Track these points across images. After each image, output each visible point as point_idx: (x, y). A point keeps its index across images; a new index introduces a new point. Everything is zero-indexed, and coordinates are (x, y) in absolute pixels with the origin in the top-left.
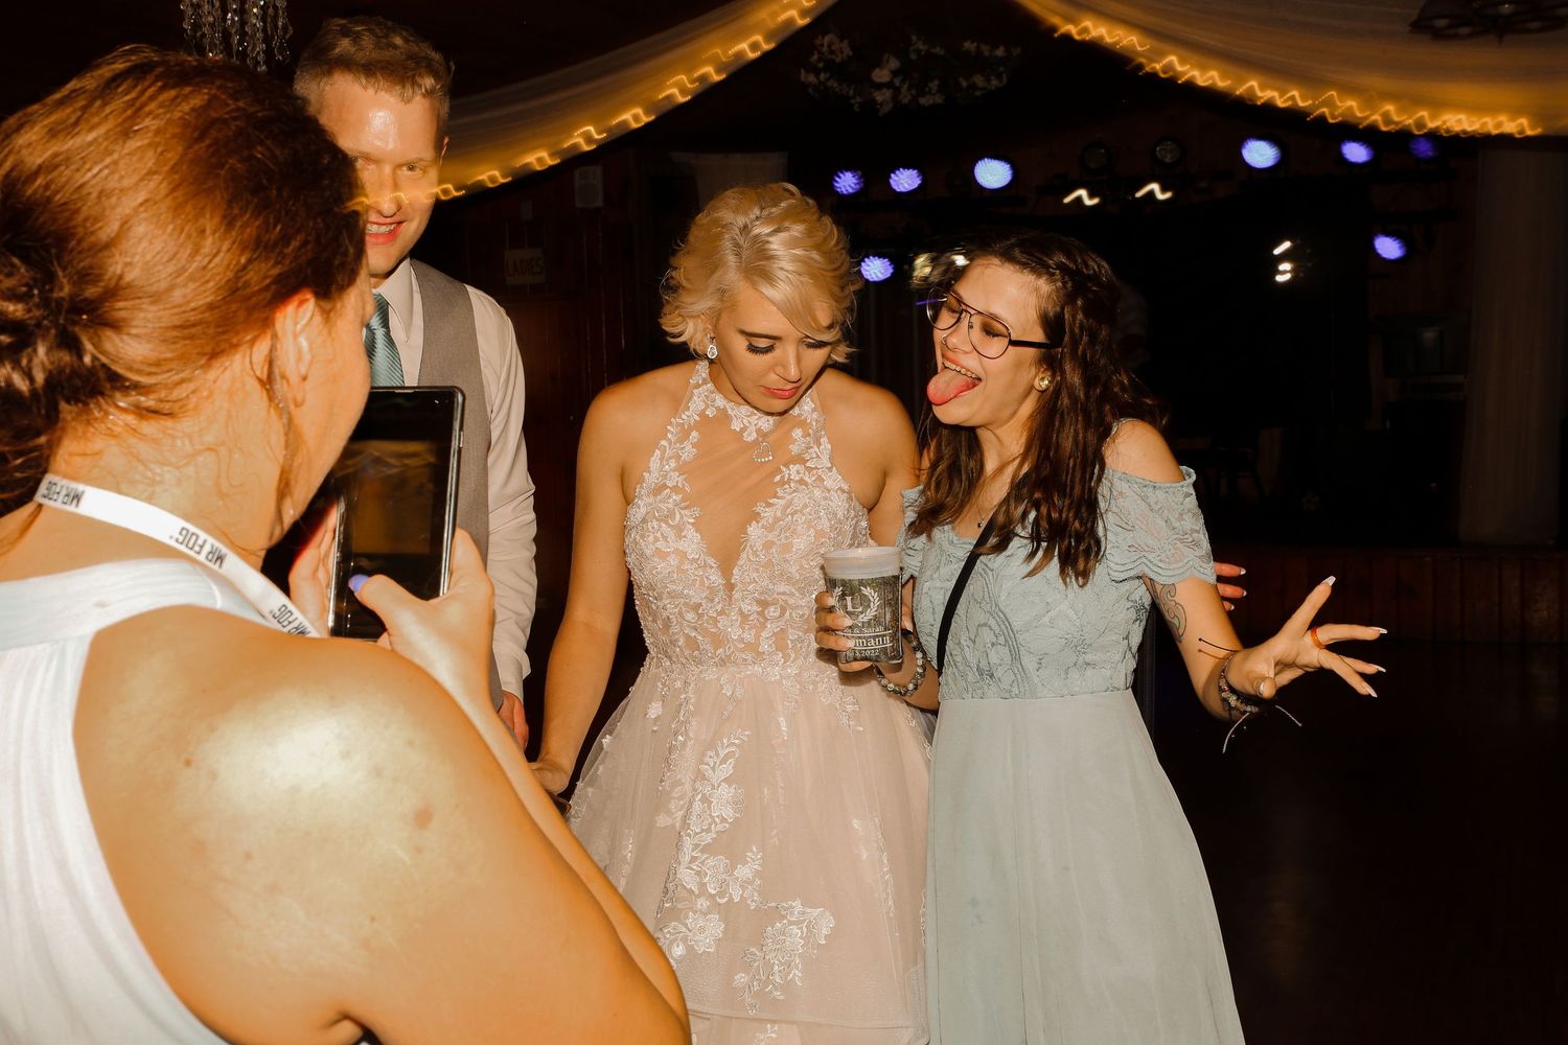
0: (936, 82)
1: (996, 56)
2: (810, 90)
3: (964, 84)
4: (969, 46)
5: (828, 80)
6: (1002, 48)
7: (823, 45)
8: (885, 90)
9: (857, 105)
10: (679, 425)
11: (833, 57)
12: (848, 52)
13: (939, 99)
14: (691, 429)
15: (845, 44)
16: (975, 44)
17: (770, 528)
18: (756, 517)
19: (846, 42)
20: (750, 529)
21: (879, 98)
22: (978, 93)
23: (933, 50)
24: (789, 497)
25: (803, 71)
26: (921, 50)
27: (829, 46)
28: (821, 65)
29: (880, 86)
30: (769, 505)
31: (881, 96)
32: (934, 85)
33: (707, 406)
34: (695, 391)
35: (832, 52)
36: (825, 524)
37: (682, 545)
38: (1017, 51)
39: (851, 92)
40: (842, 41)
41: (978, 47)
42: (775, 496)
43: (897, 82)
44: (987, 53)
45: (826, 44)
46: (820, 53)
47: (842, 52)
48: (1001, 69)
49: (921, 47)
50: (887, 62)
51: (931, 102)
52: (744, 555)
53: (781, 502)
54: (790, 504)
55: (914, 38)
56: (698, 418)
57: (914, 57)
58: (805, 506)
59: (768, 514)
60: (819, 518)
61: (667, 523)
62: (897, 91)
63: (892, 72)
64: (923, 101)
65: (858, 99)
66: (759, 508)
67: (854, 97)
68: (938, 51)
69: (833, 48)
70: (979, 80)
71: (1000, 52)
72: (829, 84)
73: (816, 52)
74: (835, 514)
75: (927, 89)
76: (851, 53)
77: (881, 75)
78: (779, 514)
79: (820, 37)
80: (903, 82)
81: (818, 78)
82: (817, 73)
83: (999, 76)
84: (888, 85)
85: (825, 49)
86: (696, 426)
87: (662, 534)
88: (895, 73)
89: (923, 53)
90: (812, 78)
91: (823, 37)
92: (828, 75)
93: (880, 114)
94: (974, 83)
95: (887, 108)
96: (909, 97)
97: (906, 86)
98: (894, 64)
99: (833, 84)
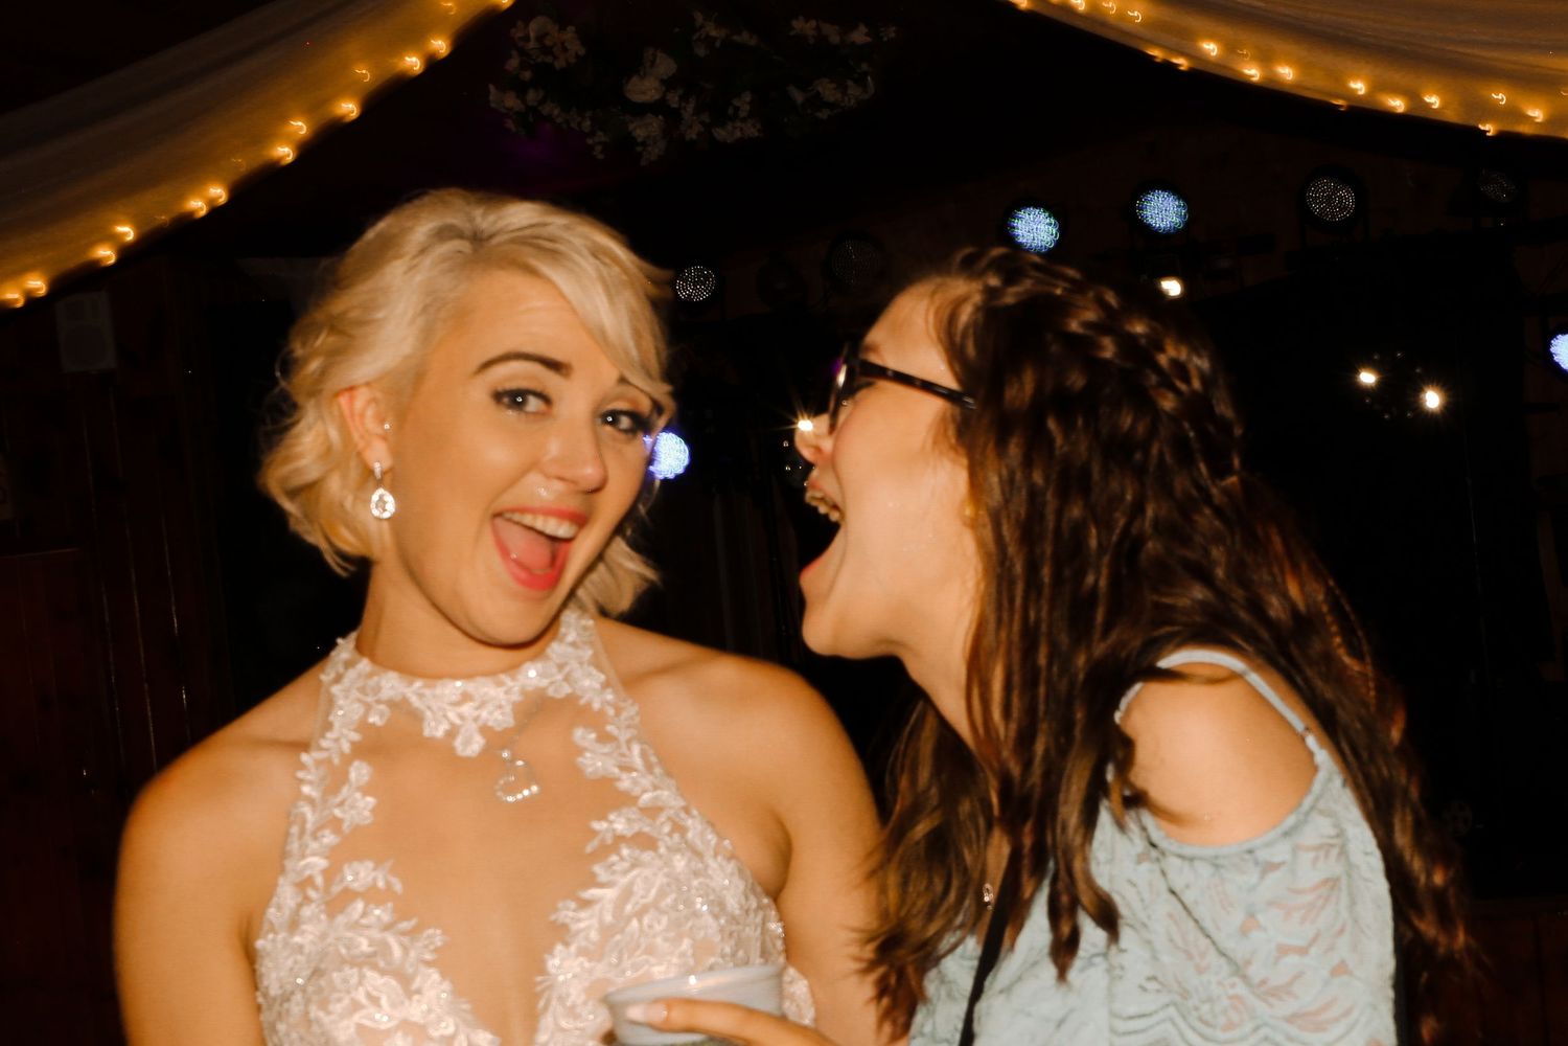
0: (747, 97)
1: (853, 43)
2: (510, 124)
3: (798, 97)
4: (802, 26)
5: (542, 102)
6: (863, 29)
7: (527, 38)
8: (650, 118)
9: (599, 148)
10: (318, 763)
11: (549, 59)
12: (576, 48)
13: (752, 130)
14: (347, 760)
15: (570, 34)
16: (813, 23)
17: (590, 953)
18: (561, 933)
19: (571, 29)
20: (553, 963)
21: (640, 133)
22: (824, 114)
23: (736, 38)
24: (624, 881)
25: (492, 88)
26: (715, 39)
27: (540, 38)
28: (527, 75)
29: (641, 110)
30: (586, 904)
31: (646, 130)
32: (744, 102)
33: (368, 708)
34: (335, 689)
35: (546, 50)
36: (710, 926)
37: (416, 1011)
38: (891, 33)
39: (587, 124)
40: (562, 28)
41: (818, 28)
42: (593, 882)
43: (673, 100)
44: (835, 39)
45: (532, 35)
46: (523, 53)
47: (565, 50)
48: (864, 67)
49: (714, 33)
50: (653, 63)
51: (738, 134)
52: (547, 1022)
53: (609, 894)
54: (627, 893)
55: (699, 18)
56: (356, 737)
57: (701, 51)
58: (662, 894)
59: (586, 924)
60: (696, 914)
61: (375, 967)
62: (672, 117)
63: (663, 81)
64: (720, 134)
65: (601, 137)
66: (566, 912)
67: (592, 134)
68: (745, 38)
69: (548, 42)
70: (827, 90)
71: (860, 36)
72: (546, 110)
73: (514, 53)
74: (721, 904)
75: (730, 111)
76: (582, 52)
77: (644, 89)
78: (608, 918)
79: (520, 23)
80: (684, 98)
81: (524, 101)
82: (521, 89)
83: (861, 81)
84: (658, 107)
85: (532, 44)
86: (361, 751)
87: (369, 996)
88: (668, 84)
89: (718, 44)
90: (511, 101)
91: (527, 25)
92: (541, 94)
93: (643, 163)
94: (818, 93)
95: (655, 152)
96: (698, 128)
97: (690, 108)
98: (665, 66)
99: (552, 109)
